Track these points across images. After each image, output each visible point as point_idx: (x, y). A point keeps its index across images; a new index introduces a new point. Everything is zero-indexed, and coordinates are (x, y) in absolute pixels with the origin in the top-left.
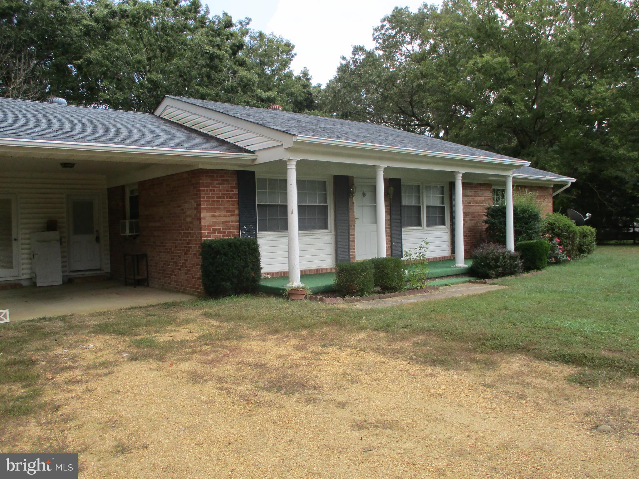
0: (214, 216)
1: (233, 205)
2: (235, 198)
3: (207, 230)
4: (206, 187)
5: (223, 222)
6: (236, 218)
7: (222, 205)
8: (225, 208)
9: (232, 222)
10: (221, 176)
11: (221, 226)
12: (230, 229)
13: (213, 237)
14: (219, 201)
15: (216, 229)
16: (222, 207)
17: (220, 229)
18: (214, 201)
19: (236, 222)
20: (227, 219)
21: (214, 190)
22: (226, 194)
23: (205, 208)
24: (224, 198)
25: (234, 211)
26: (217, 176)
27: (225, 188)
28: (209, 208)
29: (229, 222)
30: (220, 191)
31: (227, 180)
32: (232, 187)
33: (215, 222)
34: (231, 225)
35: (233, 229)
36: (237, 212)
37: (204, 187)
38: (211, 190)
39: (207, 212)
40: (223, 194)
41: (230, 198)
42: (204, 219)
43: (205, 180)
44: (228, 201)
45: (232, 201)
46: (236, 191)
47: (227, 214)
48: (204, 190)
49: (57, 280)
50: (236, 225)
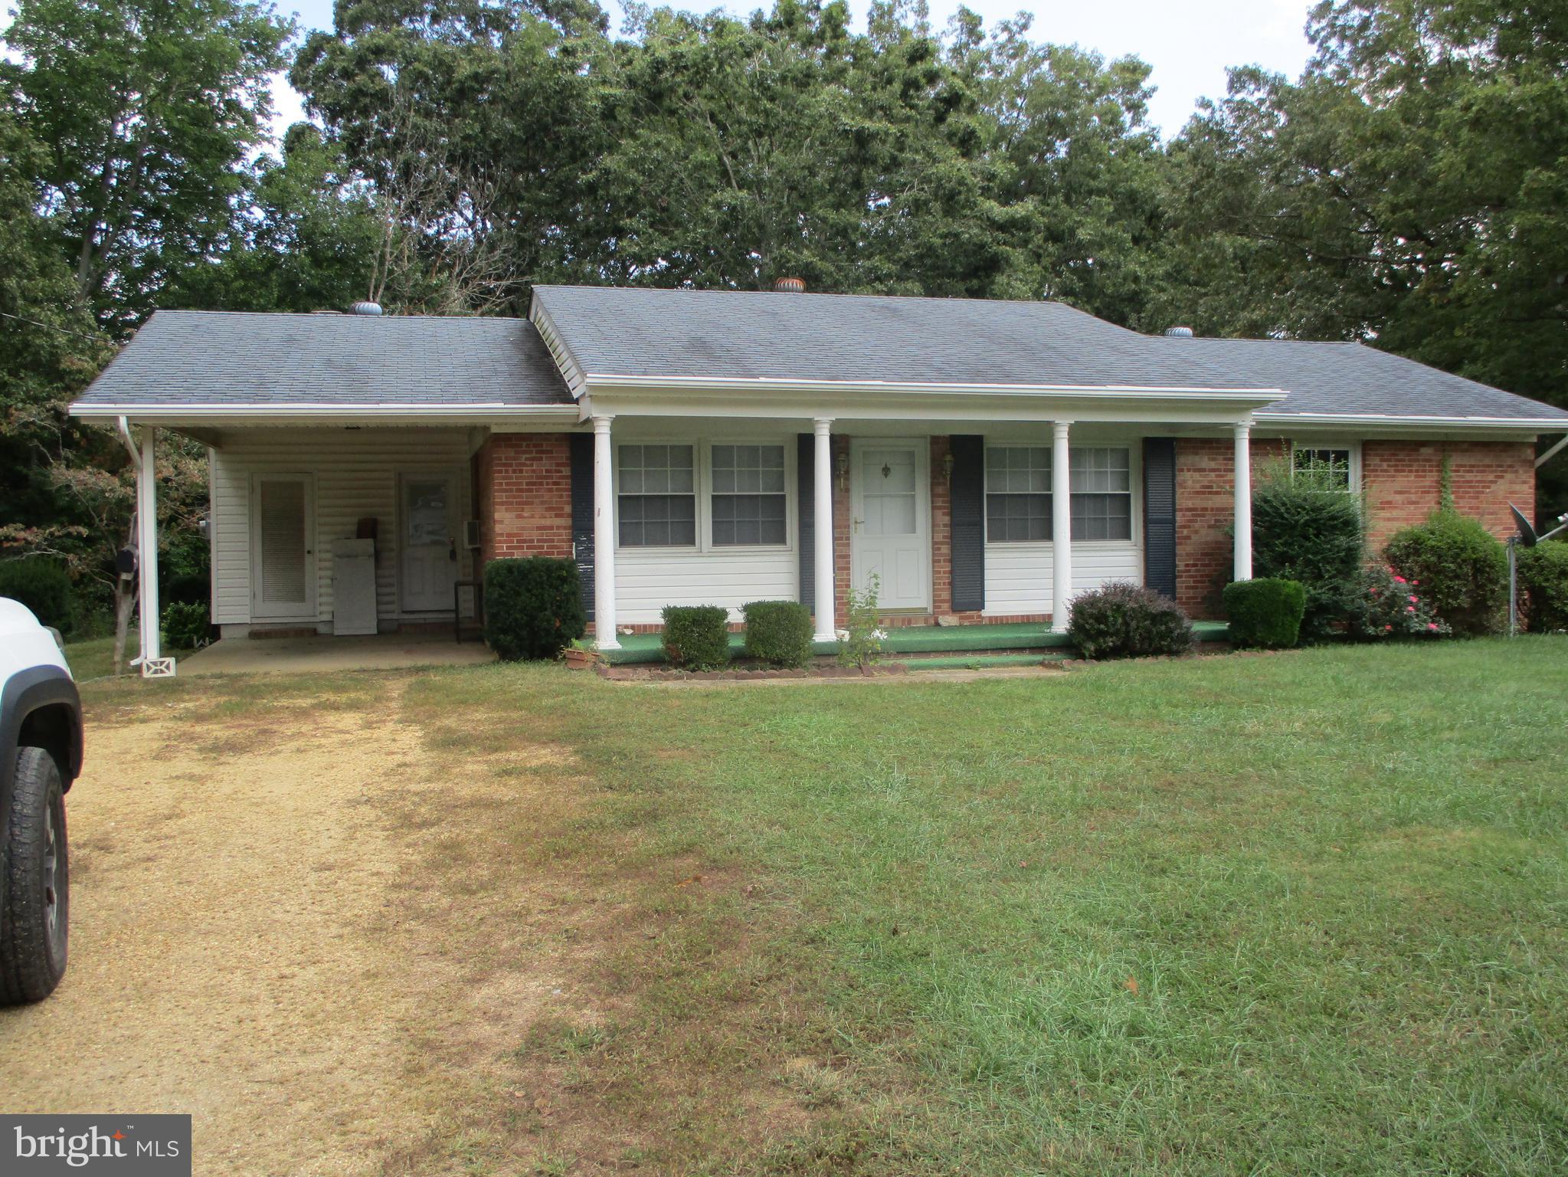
0: (520, 517)
1: (561, 496)
2: (566, 484)
3: (505, 542)
4: (505, 465)
5: (539, 528)
6: (568, 522)
7: (536, 497)
8: (542, 503)
9: (558, 528)
10: (535, 446)
11: (535, 535)
12: (552, 541)
13: (517, 555)
14: (531, 490)
15: (524, 541)
16: (536, 500)
17: (532, 541)
18: (521, 490)
19: (565, 528)
20: (547, 522)
21: (521, 471)
22: (546, 477)
23: (502, 504)
24: (541, 484)
25: (562, 509)
26: (528, 446)
27: (545, 465)
28: (511, 503)
29: (551, 528)
30: (534, 471)
31: (547, 452)
32: (558, 465)
33: (523, 528)
34: (554, 535)
35: (563, 541)
36: (568, 509)
37: (498, 465)
38: (514, 471)
39: (507, 510)
40: (538, 477)
41: (555, 484)
42: (501, 522)
43: (503, 454)
44: (550, 490)
45: (558, 490)
46: (566, 471)
47: (547, 514)
48: (500, 472)
49: (368, 625)
50: (565, 534)
